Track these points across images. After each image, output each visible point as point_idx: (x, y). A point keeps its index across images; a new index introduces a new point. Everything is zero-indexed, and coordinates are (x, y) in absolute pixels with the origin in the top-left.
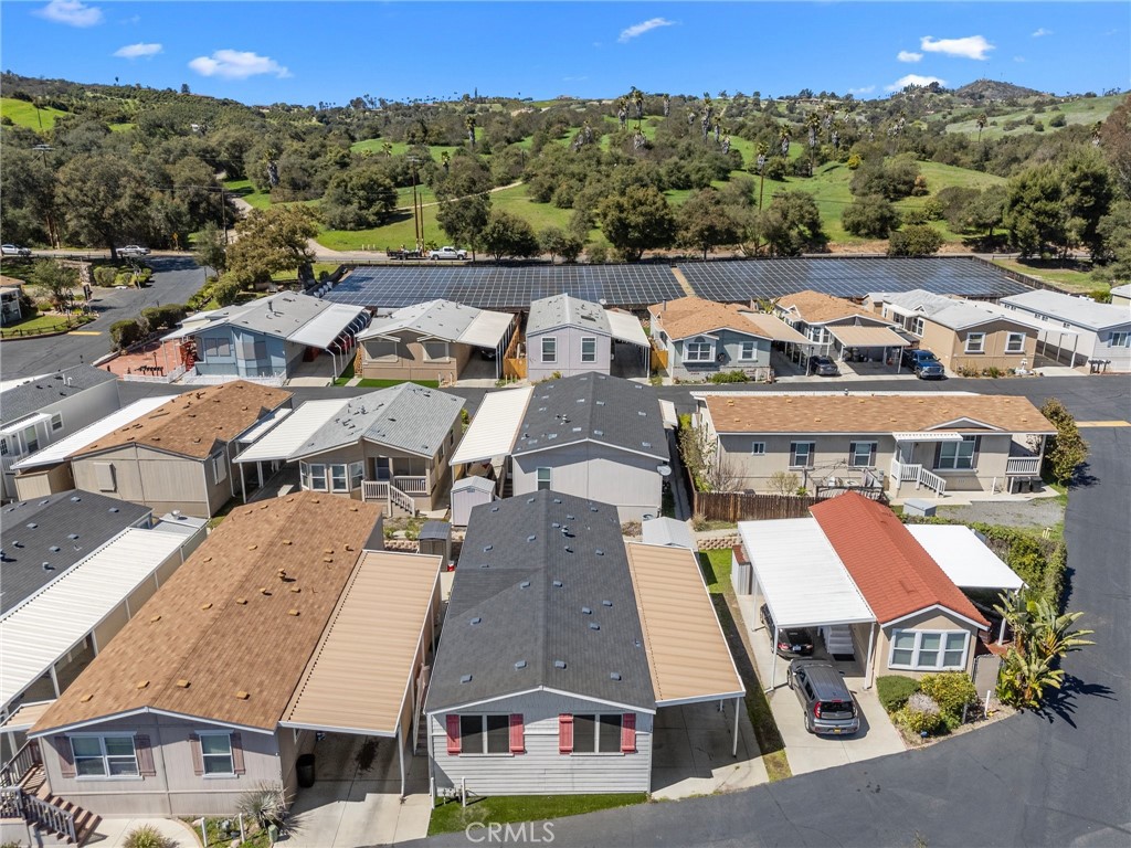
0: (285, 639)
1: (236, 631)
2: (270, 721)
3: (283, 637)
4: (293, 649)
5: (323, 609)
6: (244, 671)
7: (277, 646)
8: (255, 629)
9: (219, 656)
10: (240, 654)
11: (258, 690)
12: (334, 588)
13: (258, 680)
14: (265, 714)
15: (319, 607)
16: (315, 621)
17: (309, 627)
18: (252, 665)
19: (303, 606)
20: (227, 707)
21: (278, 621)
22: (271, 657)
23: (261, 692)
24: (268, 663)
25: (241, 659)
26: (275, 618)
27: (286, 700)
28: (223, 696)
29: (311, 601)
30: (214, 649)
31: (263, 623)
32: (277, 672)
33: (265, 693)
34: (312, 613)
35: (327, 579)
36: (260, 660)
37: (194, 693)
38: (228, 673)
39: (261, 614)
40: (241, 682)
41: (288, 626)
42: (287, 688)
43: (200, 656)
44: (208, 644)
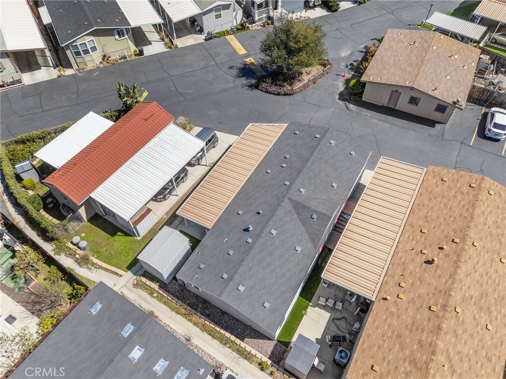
0: (428, 213)
1: (455, 218)
2: (431, 169)
3: (429, 214)
4: (423, 206)
5: (407, 236)
6: (446, 193)
7: (432, 208)
8: (445, 219)
9: (460, 202)
10: (450, 203)
11: (438, 183)
12: (400, 254)
13: (439, 188)
14: (434, 172)
15: (409, 236)
16: (412, 226)
17: (415, 221)
18: (443, 196)
19: (419, 237)
20: (450, 175)
21: (432, 226)
22: (434, 202)
23: (437, 182)
24: (435, 198)
25: (449, 200)
26: (434, 228)
27: (425, 178)
28: (453, 180)
29: (414, 242)
30: (463, 206)
31: (441, 224)
32: (430, 192)
33: (435, 181)
34: (413, 231)
35: (404, 264)
36: (439, 199)
37: (466, 182)
38: (454, 192)
39: (443, 231)
40: (446, 187)
41: (427, 222)
42: (425, 184)
43: (470, 202)
44: (467, 210)
